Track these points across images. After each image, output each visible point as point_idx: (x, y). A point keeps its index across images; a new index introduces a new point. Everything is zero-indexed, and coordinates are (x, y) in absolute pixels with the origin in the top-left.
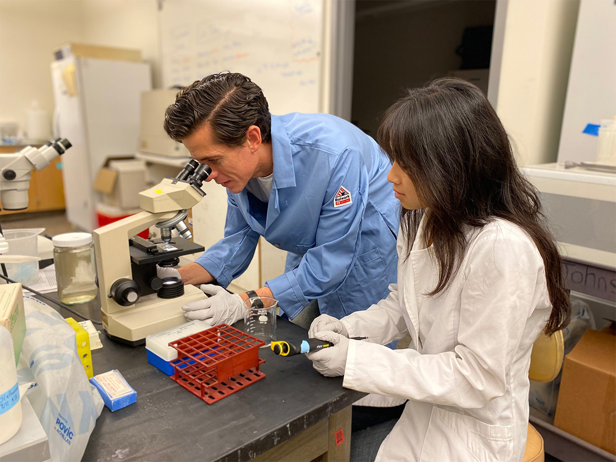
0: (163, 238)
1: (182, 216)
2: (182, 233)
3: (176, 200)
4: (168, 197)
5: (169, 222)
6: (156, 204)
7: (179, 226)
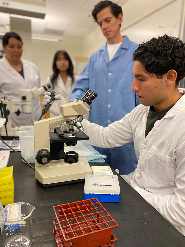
0: (70, 130)
1: (79, 119)
2: (79, 128)
3: (76, 110)
4: (71, 108)
5: (72, 121)
6: (64, 111)
7: (77, 124)
